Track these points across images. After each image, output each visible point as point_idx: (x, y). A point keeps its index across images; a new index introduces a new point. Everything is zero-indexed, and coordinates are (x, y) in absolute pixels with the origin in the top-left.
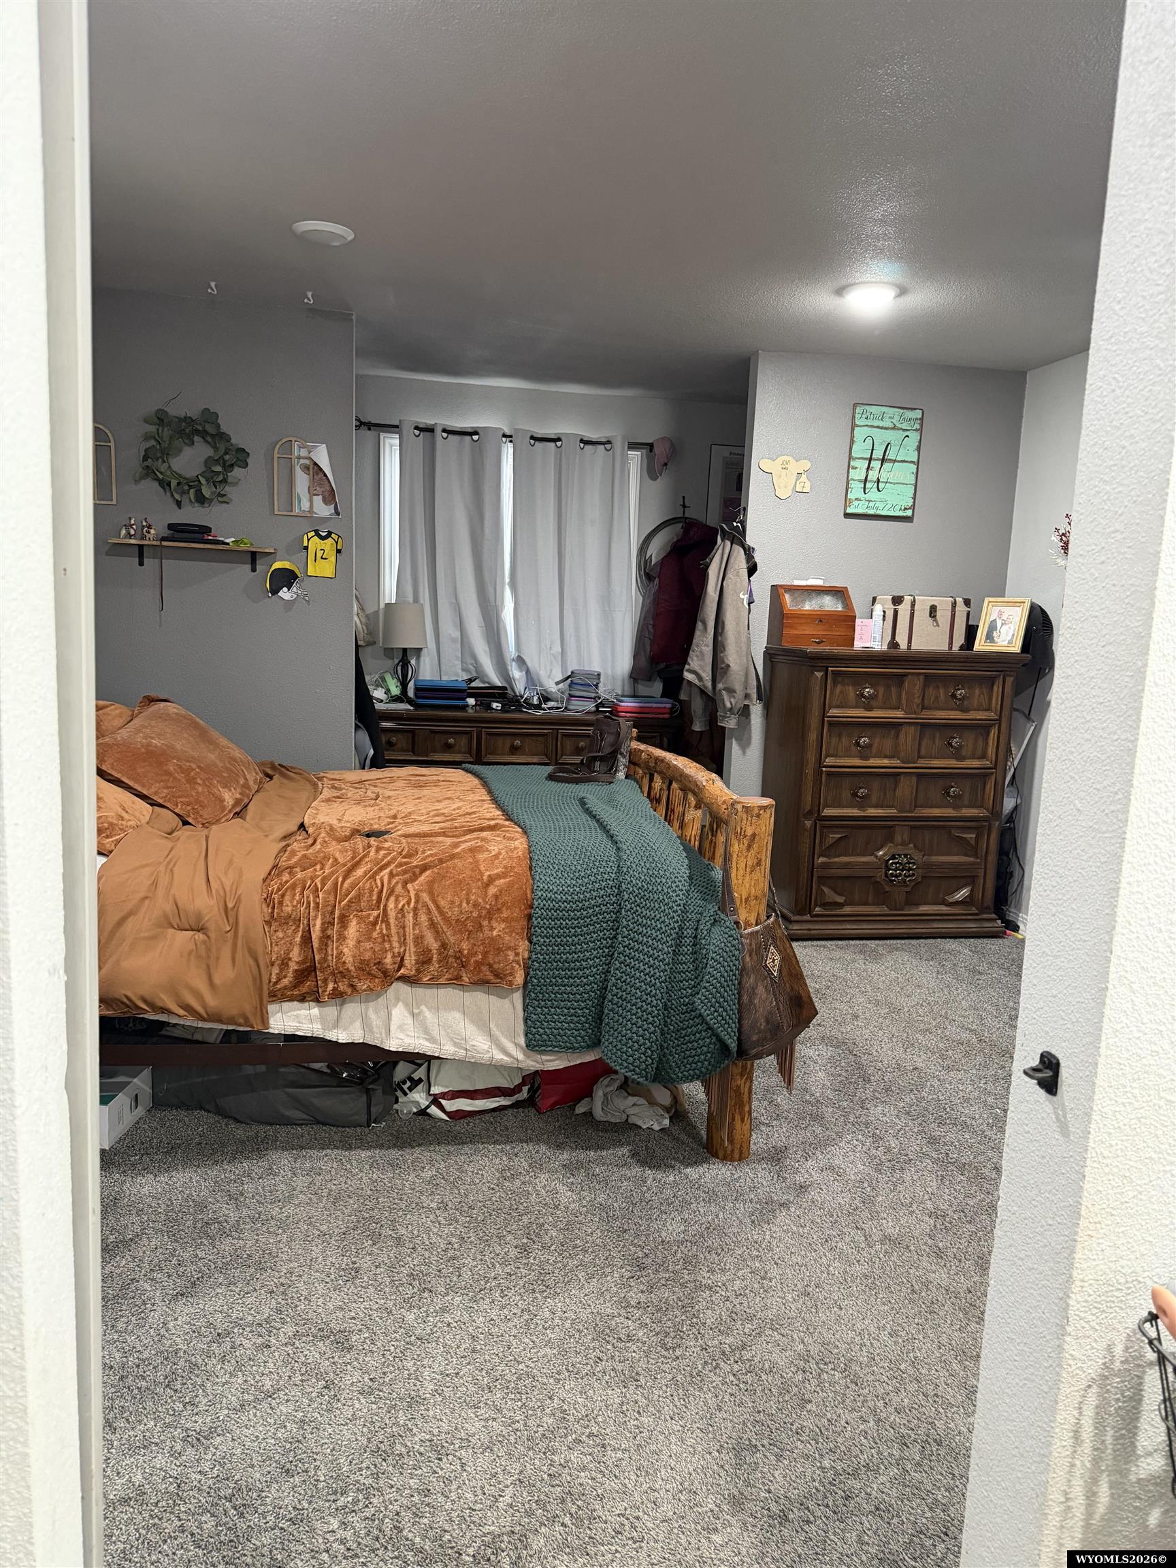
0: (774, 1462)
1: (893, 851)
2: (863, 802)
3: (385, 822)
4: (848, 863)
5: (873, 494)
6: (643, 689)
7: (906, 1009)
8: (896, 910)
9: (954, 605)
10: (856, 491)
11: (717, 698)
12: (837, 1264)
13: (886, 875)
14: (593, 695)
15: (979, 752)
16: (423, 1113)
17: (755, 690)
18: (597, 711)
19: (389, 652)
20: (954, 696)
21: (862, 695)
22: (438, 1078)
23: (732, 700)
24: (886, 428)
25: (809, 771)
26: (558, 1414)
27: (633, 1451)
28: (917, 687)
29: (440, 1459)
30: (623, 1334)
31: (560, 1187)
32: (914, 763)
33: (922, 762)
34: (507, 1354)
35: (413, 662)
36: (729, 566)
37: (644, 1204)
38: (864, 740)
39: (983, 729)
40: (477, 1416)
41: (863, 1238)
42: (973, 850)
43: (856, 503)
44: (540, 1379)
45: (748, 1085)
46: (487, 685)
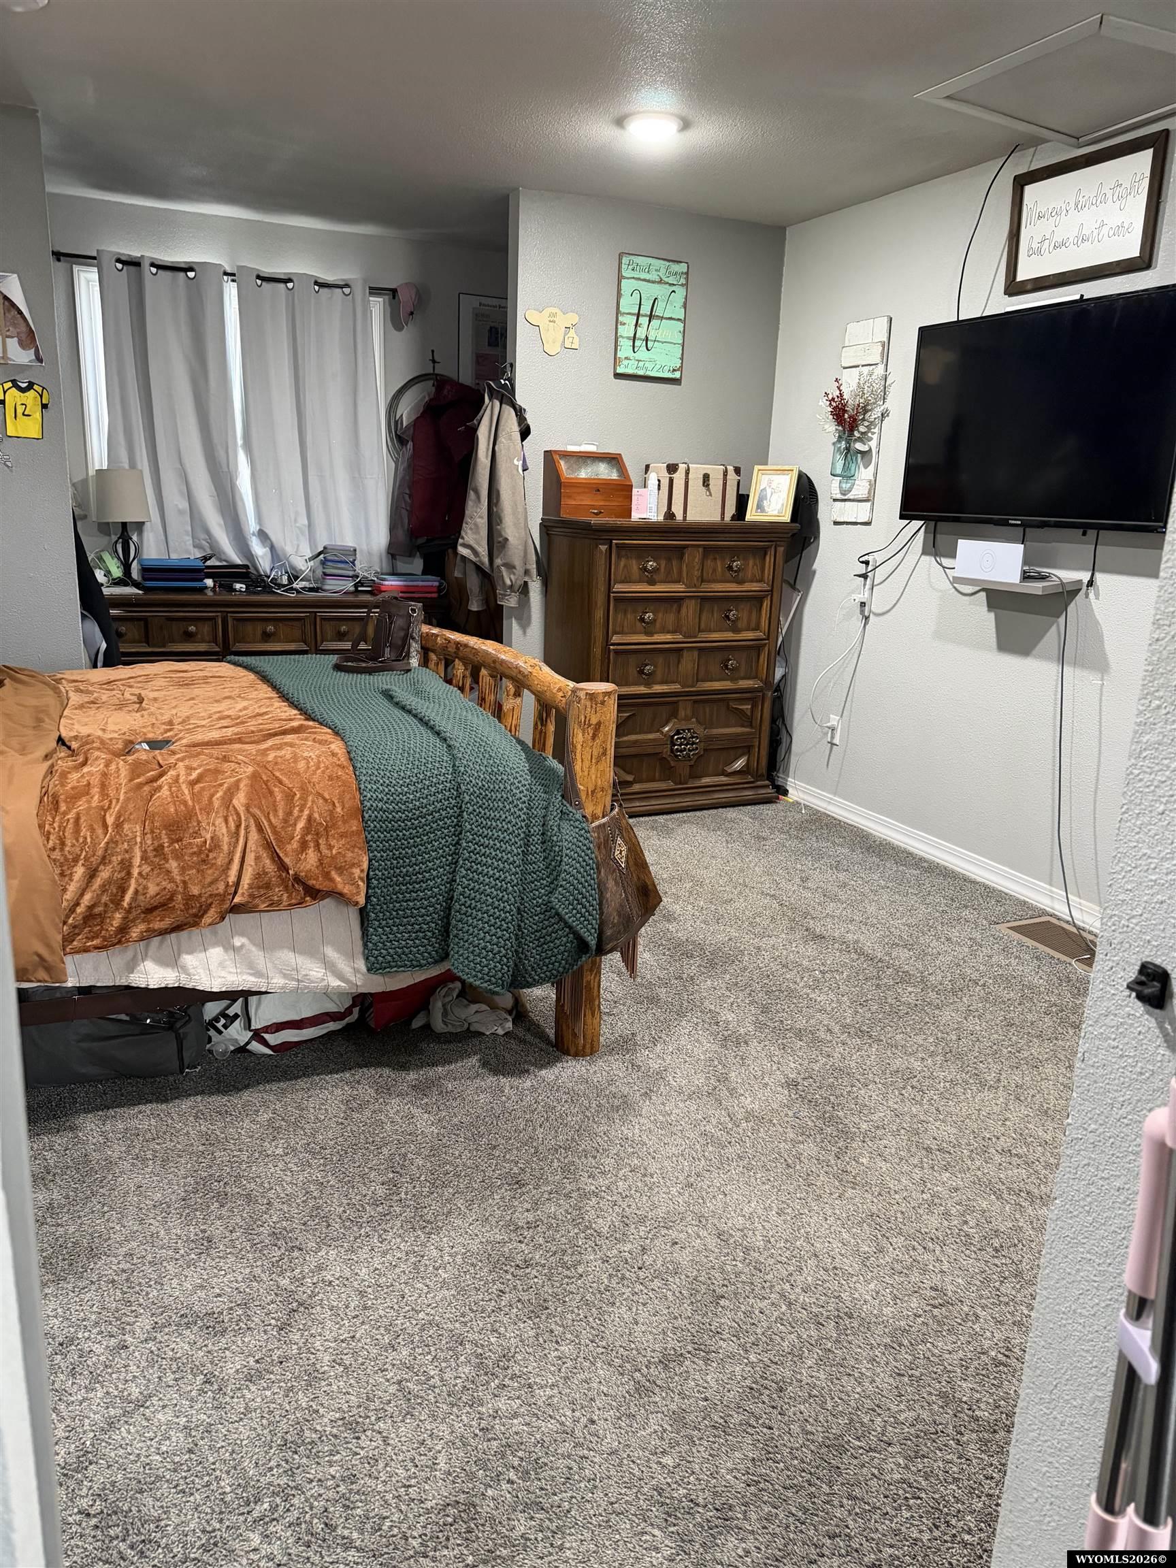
0: (704, 1367)
1: (678, 726)
2: (649, 680)
3: (162, 730)
4: (636, 742)
5: (642, 354)
6: (402, 566)
7: (707, 881)
8: (681, 784)
9: (725, 473)
10: (625, 349)
11: (495, 575)
12: (711, 1149)
13: (672, 751)
14: (351, 573)
15: (753, 625)
16: (242, 1050)
17: (535, 566)
18: (357, 592)
19: (104, 528)
20: (730, 568)
21: (645, 569)
22: (260, 1012)
23: (512, 577)
24: (653, 282)
25: (597, 650)
26: (474, 1360)
27: (561, 1385)
28: (696, 560)
29: (358, 1438)
30: (519, 1259)
31: (415, 1111)
32: (696, 637)
33: (703, 636)
34: (402, 1304)
35: (135, 538)
36: (501, 428)
37: (507, 1115)
38: (649, 616)
39: (756, 600)
40: (388, 1380)
41: (728, 1118)
42: (747, 720)
43: (626, 362)
44: (445, 1327)
45: (597, 980)
46: (225, 563)
